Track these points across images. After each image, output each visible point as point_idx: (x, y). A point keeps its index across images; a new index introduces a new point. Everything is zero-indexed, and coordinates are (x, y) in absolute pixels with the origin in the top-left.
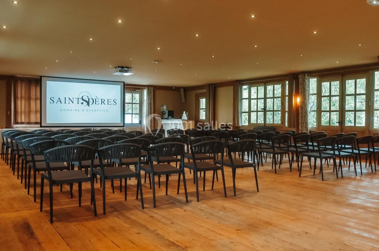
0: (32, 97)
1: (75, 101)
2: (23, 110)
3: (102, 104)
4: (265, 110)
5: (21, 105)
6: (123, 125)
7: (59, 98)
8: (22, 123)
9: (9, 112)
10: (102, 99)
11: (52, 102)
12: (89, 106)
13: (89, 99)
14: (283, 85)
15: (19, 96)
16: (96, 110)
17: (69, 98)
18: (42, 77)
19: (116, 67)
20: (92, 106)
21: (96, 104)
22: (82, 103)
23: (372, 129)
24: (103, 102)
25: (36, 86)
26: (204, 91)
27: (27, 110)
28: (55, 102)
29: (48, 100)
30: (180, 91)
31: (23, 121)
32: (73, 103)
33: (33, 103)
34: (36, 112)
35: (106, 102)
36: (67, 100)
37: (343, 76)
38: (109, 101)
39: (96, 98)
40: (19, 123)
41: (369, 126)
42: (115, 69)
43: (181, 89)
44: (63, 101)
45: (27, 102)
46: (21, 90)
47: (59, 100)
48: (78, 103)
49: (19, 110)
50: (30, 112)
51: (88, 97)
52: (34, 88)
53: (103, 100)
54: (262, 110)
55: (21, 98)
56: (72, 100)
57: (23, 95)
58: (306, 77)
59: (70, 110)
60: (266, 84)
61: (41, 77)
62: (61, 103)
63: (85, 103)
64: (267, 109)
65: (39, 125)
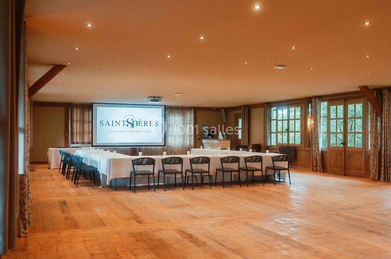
0: (85, 120)
1: (122, 123)
2: (78, 131)
3: (145, 126)
4: (288, 131)
5: (77, 127)
6: (164, 145)
7: (108, 122)
8: (77, 143)
9: (67, 134)
10: (144, 121)
11: (102, 125)
12: (133, 128)
13: (133, 121)
14: (302, 107)
15: (75, 119)
16: (140, 132)
17: (116, 121)
18: (94, 104)
19: (149, 97)
20: (136, 128)
21: (139, 126)
22: (127, 125)
23: (367, 150)
24: (145, 124)
25: (89, 111)
26: (240, 111)
27: (81, 131)
28: (104, 125)
29: (98, 123)
30: (221, 111)
31: (78, 141)
32: (119, 125)
33: (86, 126)
34: (89, 133)
35: (148, 124)
36: (114, 123)
37: (345, 101)
38: (151, 122)
39: (140, 120)
40: (75, 143)
41: (365, 147)
42: (148, 99)
43: (222, 110)
44: (111, 124)
45: (81, 125)
46: (76, 115)
47: (107, 123)
48: (124, 125)
49: (75, 132)
50: (83, 133)
51: (132, 119)
52: (87, 113)
53: (146, 122)
54: (285, 131)
55: (77, 121)
56: (118, 122)
57: (78, 119)
58: (317, 101)
59: (116, 131)
60: (289, 107)
61: (92, 103)
62: (109, 125)
63: (130, 125)
64: (290, 130)
65: (91, 145)
